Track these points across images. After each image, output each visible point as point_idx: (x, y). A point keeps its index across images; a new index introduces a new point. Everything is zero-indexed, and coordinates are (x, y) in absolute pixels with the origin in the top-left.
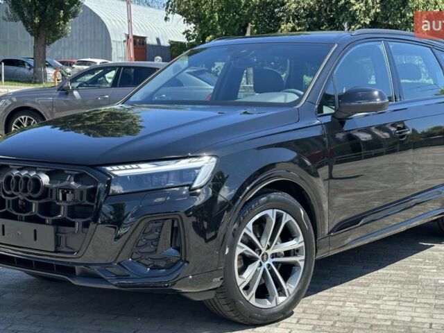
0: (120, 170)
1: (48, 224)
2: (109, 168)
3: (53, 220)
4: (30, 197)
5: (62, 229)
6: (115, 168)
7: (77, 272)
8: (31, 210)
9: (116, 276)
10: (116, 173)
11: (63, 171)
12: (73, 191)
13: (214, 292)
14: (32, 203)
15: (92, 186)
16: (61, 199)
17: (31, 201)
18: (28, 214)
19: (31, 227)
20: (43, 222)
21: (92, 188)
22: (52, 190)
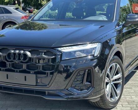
0: (64, 49)
1: (32, 74)
2: (59, 49)
3: (34, 72)
4: (22, 62)
5: (39, 75)
6: (62, 48)
7: (46, 94)
8: (23, 67)
9: (66, 94)
10: (63, 51)
11: (38, 50)
12: (44, 59)
13: (100, 98)
14: (23, 65)
15: (54, 57)
16: (37, 62)
17: (22, 64)
18: (21, 69)
19: (23, 75)
20: (29, 73)
21: (53, 58)
22: (33, 59)
